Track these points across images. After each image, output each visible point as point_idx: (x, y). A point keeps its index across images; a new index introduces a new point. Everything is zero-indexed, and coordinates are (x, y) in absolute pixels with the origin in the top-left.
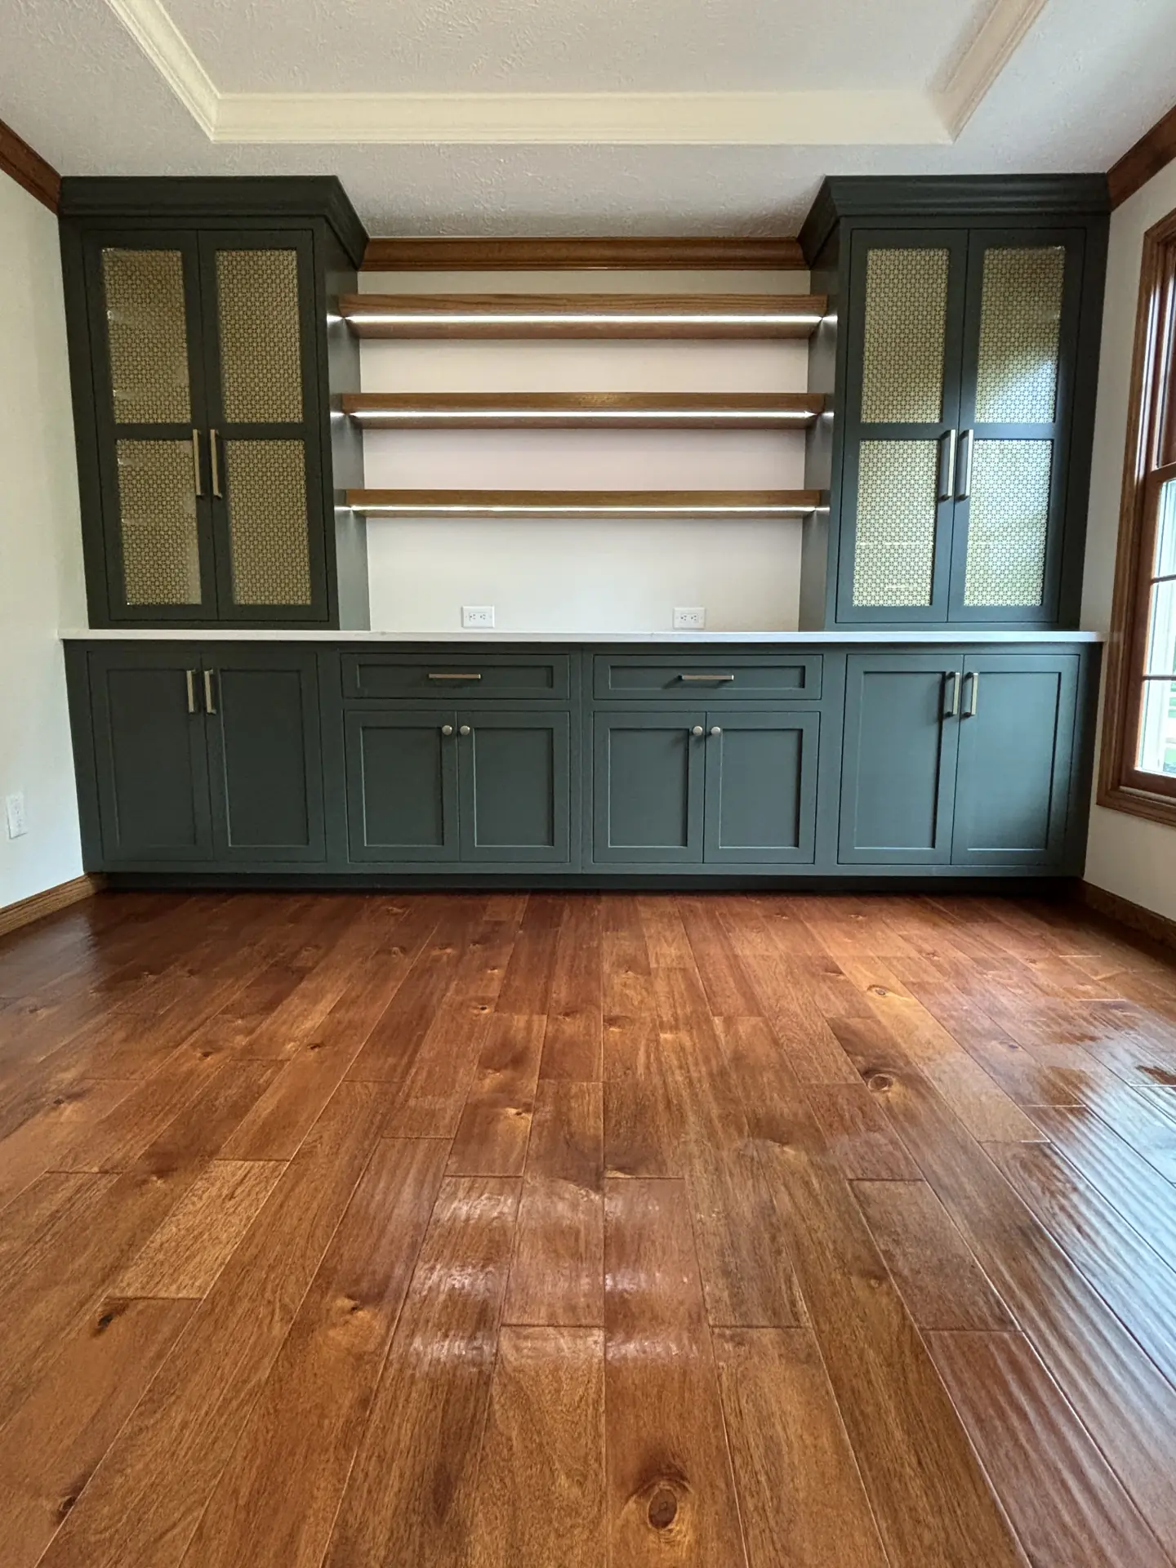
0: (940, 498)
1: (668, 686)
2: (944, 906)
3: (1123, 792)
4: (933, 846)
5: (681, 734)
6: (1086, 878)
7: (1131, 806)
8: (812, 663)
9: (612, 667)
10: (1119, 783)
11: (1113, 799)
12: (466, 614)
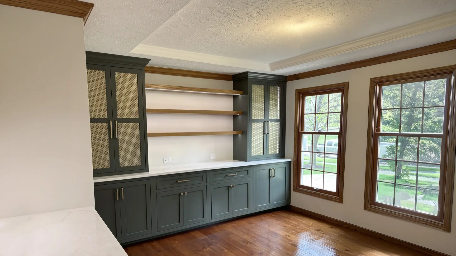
0: (264, 134)
1: (225, 177)
2: (273, 215)
3: (298, 188)
4: (269, 203)
5: (227, 187)
6: (291, 204)
7: (298, 191)
8: (249, 169)
9: (215, 174)
10: (297, 187)
11: (296, 190)
12: (164, 160)
